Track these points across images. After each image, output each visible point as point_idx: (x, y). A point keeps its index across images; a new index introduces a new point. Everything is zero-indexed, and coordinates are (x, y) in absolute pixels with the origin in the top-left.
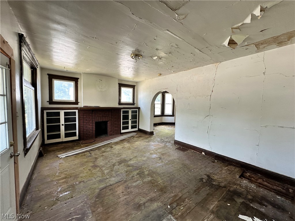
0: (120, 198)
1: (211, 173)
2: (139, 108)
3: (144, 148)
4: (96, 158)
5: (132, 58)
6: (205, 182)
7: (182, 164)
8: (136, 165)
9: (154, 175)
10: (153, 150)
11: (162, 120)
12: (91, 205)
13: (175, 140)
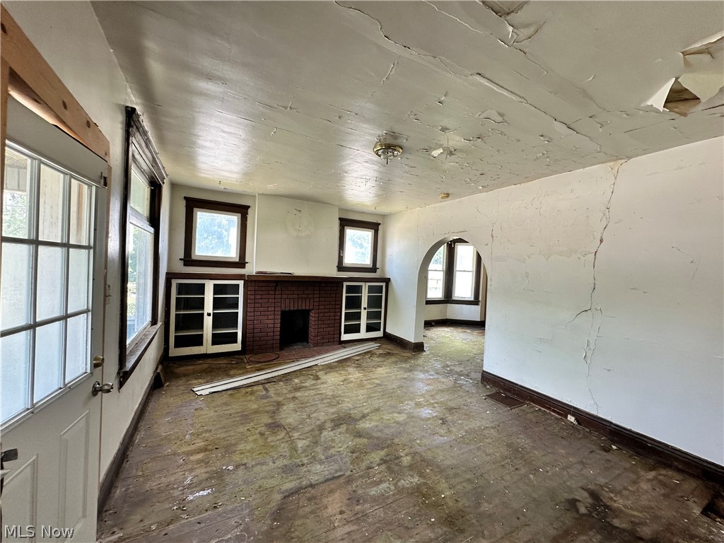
0: (335, 528)
1: (602, 486)
2: (387, 281)
3: (400, 387)
4: (279, 404)
5: (377, 154)
6: (584, 515)
7: (509, 446)
8: (379, 434)
9: (428, 471)
10: (422, 396)
11: (446, 312)
12: (260, 537)
13: (484, 371)
